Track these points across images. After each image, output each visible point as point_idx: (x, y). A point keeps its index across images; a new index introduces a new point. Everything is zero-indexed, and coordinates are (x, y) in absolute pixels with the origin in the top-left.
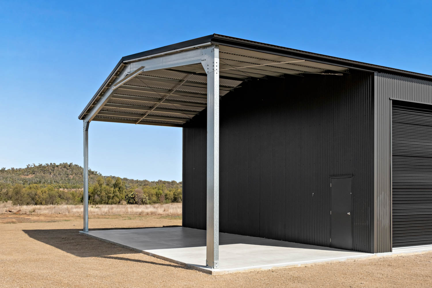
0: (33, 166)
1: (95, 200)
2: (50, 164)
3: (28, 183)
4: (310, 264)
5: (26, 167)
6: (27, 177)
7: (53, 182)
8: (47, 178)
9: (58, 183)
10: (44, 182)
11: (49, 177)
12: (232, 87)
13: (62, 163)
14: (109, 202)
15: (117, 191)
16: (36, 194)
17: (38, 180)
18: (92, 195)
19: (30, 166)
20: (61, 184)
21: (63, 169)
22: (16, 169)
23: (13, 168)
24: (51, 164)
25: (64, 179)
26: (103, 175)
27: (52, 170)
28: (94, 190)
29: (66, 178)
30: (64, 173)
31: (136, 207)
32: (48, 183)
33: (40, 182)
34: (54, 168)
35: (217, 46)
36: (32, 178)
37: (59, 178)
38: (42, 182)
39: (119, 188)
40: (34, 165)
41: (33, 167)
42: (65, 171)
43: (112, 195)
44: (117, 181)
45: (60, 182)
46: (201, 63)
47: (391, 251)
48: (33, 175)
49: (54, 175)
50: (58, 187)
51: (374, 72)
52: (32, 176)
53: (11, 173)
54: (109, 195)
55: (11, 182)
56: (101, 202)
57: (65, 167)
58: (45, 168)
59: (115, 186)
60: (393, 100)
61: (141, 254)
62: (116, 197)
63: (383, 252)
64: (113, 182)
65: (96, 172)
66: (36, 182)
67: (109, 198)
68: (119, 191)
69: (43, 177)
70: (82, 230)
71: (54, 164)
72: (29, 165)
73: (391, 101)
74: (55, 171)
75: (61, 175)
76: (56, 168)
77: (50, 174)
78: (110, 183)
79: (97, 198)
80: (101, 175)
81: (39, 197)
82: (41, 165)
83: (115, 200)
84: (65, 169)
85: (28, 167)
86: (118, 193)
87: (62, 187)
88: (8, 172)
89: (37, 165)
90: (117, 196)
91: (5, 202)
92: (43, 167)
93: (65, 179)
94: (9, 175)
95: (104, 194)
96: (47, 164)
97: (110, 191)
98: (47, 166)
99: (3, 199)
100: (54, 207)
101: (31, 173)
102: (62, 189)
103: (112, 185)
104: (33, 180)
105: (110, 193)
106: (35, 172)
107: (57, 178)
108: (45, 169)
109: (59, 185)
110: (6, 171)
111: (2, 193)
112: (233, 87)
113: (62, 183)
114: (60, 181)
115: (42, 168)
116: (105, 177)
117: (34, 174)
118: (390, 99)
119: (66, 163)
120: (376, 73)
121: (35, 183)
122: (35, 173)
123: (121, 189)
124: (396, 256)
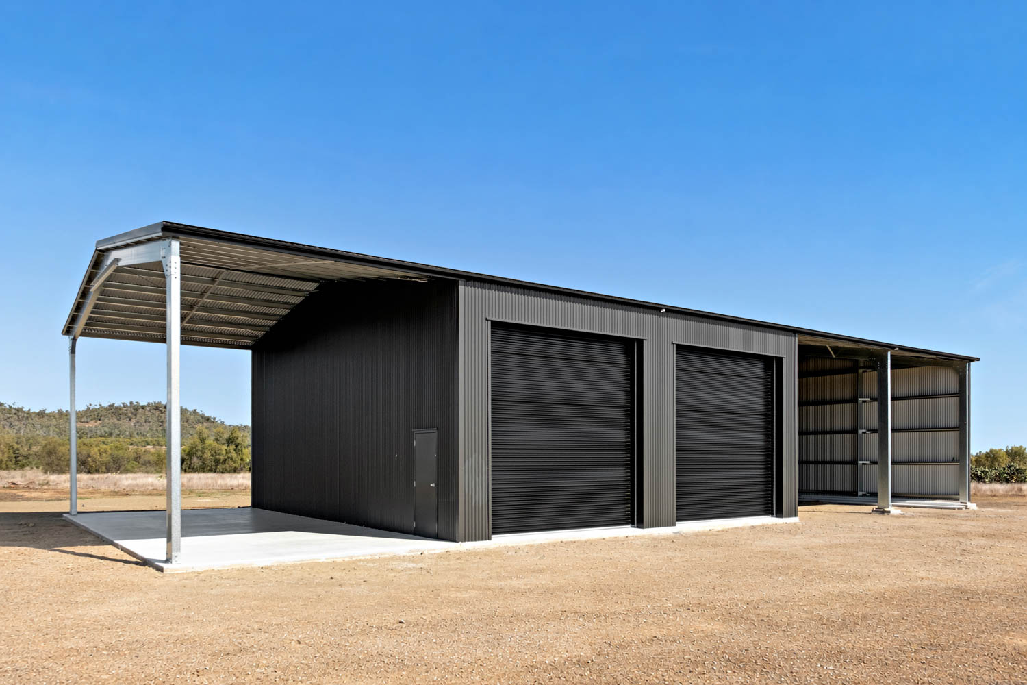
0: (98, 407)
1: (192, 465)
2: (129, 404)
3: (89, 436)
4: (340, 558)
5: (85, 408)
6: (87, 425)
7: (135, 433)
8: (124, 427)
9: (143, 435)
10: (119, 435)
11: (128, 425)
12: (306, 291)
13: (152, 401)
14: (218, 470)
15: (232, 451)
16: (89, 456)
17: (107, 430)
18: (187, 457)
19: (92, 407)
20: (150, 439)
21: (154, 411)
22: (66, 411)
23: (61, 410)
24: (131, 403)
25: (155, 429)
26: (227, 423)
27: (132, 413)
28: (191, 448)
29: (161, 428)
30: (155, 419)
31: (231, 477)
32: (126, 437)
33: (111, 434)
34: (136, 409)
35: (175, 238)
36: (96, 427)
37: (146, 427)
38: (114, 435)
39: (236, 446)
40: (100, 405)
41: (98, 409)
42: (157, 415)
43: (222, 457)
44: (232, 434)
45: (148, 435)
46: (161, 262)
47: (489, 539)
48: (99, 422)
49: (138, 422)
50: (143, 443)
51: (458, 281)
52: (96, 424)
53: (56, 419)
54: (217, 457)
55: (57, 434)
56: (203, 469)
57: (157, 408)
58: (120, 409)
59: (230, 441)
60: (492, 322)
61: (110, 548)
62: (230, 461)
63: (475, 540)
64: (227, 435)
65: (214, 419)
66: (103, 434)
67: (217, 462)
68: (235, 450)
69: (116, 426)
70: (68, 513)
71: (137, 403)
72: (91, 405)
73: (490, 322)
74: (138, 416)
75: (149, 422)
76: (140, 410)
77: (130, 420)
78: (221, 437)
79: (196, 462)
80: (223, 423)
81: (94, 461)
82: (113, 404)
83: (228, 466)
84: (157, 413)
85: (88, 408)
86: (234, 455)
87: (151, 444)
88: (52, 416)
89: (105, 404)
90: (232, 459)
91: (35, 468)
92: (117, 408)
93: (157, 430)
94: (54, 422)
95: (208, 455)
96: (123, 404)
97: (220, 451)
98: (124, 407)
99: (34, 463)
100: (107, 478)
101: (95, 419)
102: (152, 447)
103: (224, 442)
104: (98, 431)
105: (220, 454)
106: (101, 416)
107: (142, 428)
108: (121, 412)
109: (147, 439)
110: (47, 415)
111: (31, 453)
112: (308, 291)
113: (152, 436)
114: (148, 432)
115: (114, 411)
116: (230, 426)
117: (100, 420)
118: (488, 320)
119: (160, 403)
120: (461, 282)
121: (100, 436)
122: (102, 418)
123: (239, 447)
124: (498, 546)
